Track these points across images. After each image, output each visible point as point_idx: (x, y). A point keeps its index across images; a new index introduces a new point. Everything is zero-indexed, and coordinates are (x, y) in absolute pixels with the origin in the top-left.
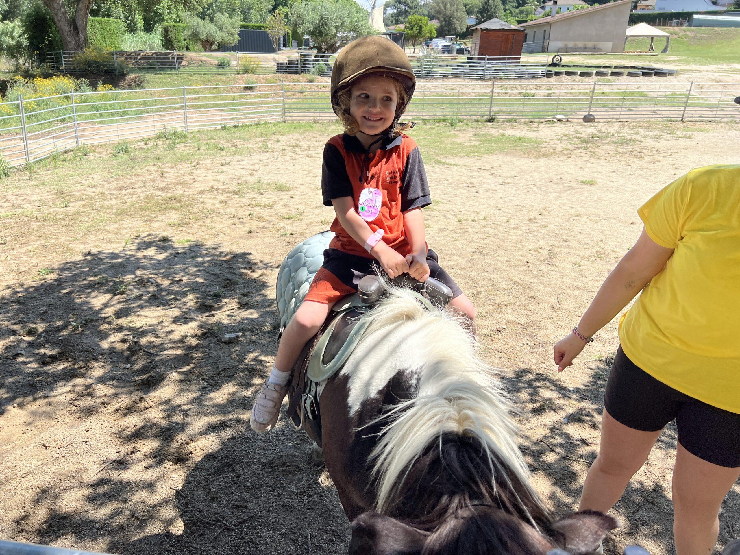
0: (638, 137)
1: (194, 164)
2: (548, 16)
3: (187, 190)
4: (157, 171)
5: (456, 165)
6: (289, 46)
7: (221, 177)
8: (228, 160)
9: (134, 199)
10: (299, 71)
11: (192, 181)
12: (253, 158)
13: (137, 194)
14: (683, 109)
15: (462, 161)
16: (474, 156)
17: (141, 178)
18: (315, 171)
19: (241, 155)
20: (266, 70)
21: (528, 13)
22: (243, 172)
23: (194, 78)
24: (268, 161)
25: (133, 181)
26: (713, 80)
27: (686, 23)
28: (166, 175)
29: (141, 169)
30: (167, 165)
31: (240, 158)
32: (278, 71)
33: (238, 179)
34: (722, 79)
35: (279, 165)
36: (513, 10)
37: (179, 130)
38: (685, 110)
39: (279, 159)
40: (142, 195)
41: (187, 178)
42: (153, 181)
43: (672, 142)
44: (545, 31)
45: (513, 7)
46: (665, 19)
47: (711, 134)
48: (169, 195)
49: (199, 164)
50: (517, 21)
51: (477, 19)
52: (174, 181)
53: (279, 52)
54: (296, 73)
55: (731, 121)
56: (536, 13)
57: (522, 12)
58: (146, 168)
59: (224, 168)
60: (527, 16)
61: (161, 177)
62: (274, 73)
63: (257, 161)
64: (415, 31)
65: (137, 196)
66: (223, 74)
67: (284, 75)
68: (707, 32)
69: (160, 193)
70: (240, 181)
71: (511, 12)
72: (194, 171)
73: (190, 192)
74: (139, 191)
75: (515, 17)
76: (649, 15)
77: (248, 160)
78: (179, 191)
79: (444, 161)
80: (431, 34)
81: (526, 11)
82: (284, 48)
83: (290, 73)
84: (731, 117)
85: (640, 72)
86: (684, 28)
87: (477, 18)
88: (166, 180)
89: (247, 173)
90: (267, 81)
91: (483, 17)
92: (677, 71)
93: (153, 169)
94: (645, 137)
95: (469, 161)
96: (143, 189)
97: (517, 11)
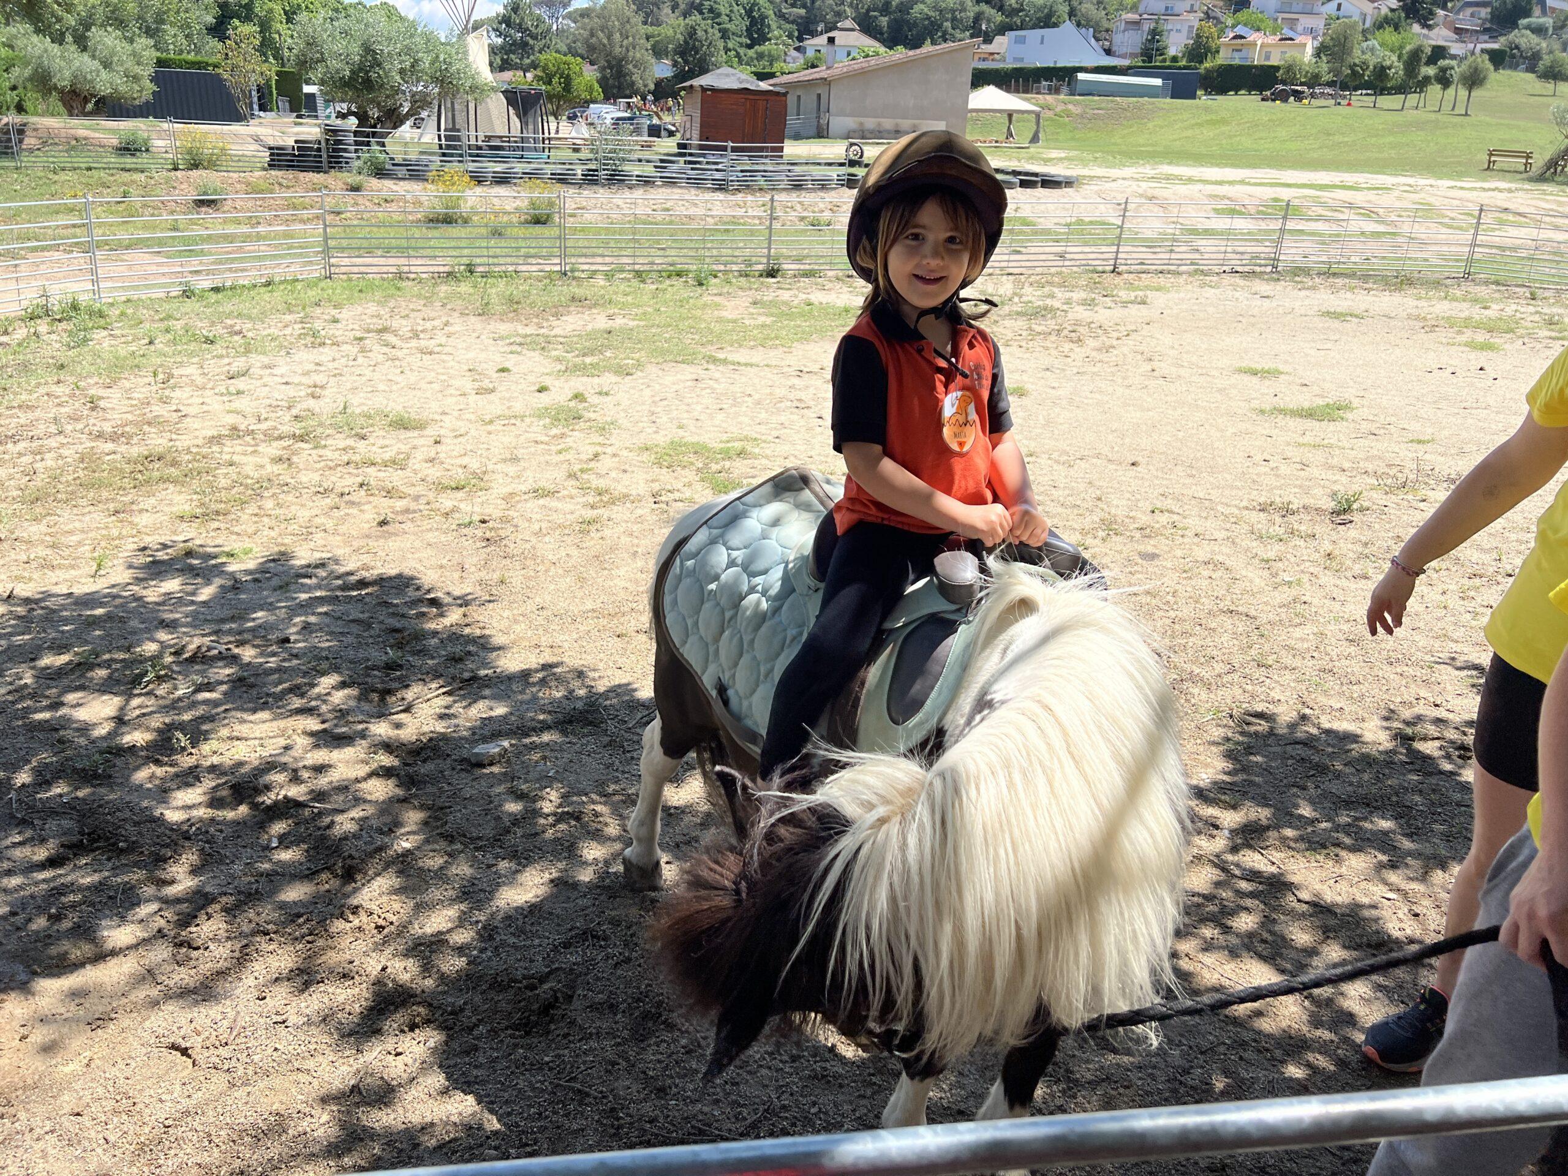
0: (1056, 304)
1: (161, 376)
2: (813, 66)
3: (174, 437)
4: (72, 396)
5: (752, 365)
6: (271, 110)
7: (241, 403)
8: (239, 364)
9: (50, 463)
10: (325, 164)
11: (175, 415)
12: (296, 358)
13: (50, 451)
14: (1114, 249)
15: (757, 356)
16: (776, 347)
17: (38, 413)
18: (457, 383)
19: (264, 353)
20: (243, 164)
21: (772, 60)
22: (291, 391)
23: (63, 177)
24: (336, 364)
25: (22, 421)
26: (1141, 196)
27: (1065, 89)
28: (102, 404)
29: (30, 392)
30: (91, 381)
31: (266, 360)
32: (272, 166)
33: (289, 408)
34: (1156, 193)
35: (368, 372)
36: (742, 51)
37: (84, 299)
38: (1117, 252)
39: (360, 360)
40: (65, 452)
41: (158, 410)
42: (75, 418)
43: (1118, 313)
44: (819, 96)
45: (741, 45)
46: (1026, 81)
47: (1173, 295)
48: (135, 451)
49: (171, 376)
50: (756, 74)
51: (674, 66)
52: (130, 417)
53: (252, 122)
54: (318, 169)
55: (1196, 271)
56: (788, 59)
57: (760, 56)
58: (42, 390)
59: (240, 384)
60: (771, 65)
61: (93, 409)
62: (264, 169)
63: (312, 367)
64: (557, 86)
65: (52, 455)
66: (136, 170)
67: (290, 174)
68: (1103, 105)
69: (110, 446)
70: (294, 412)
71: (738, 55)
72: (167, 392)
73: (184, 442)
74: (53, 443)
75: (748, 64)
76: (997, 71)
77: (287, 363)
78: (158, 442)
79: (721, 355)
80: (591, 94)
81: (770, 55)
82: (262, 114)
83: (304, 169)
84: (1192, 264)
85: (1016, 180)
86: (1062, 97)
87: (675, 64)
88: (109, 416)
89: (303, 394)
90: (252, 189)
91: (686, 62)
92: (1077, 178)
93: (59, 390)
94: (1068, 302)
95: (774, 356)
96: (61, 439)
97: (751, 53)
